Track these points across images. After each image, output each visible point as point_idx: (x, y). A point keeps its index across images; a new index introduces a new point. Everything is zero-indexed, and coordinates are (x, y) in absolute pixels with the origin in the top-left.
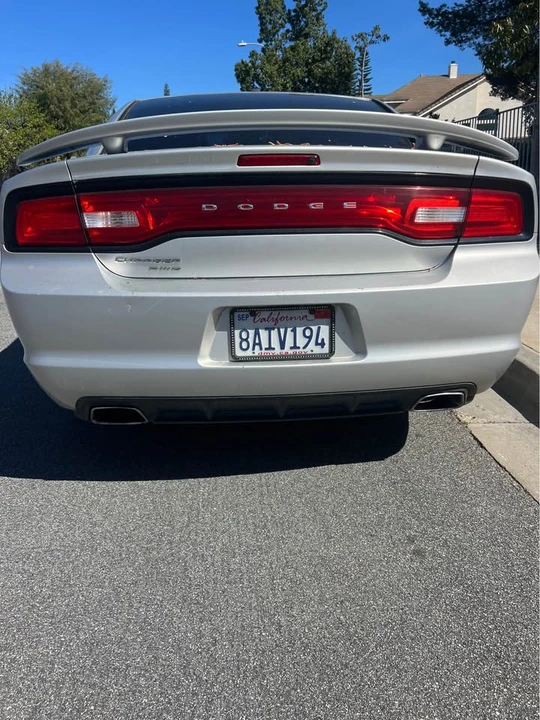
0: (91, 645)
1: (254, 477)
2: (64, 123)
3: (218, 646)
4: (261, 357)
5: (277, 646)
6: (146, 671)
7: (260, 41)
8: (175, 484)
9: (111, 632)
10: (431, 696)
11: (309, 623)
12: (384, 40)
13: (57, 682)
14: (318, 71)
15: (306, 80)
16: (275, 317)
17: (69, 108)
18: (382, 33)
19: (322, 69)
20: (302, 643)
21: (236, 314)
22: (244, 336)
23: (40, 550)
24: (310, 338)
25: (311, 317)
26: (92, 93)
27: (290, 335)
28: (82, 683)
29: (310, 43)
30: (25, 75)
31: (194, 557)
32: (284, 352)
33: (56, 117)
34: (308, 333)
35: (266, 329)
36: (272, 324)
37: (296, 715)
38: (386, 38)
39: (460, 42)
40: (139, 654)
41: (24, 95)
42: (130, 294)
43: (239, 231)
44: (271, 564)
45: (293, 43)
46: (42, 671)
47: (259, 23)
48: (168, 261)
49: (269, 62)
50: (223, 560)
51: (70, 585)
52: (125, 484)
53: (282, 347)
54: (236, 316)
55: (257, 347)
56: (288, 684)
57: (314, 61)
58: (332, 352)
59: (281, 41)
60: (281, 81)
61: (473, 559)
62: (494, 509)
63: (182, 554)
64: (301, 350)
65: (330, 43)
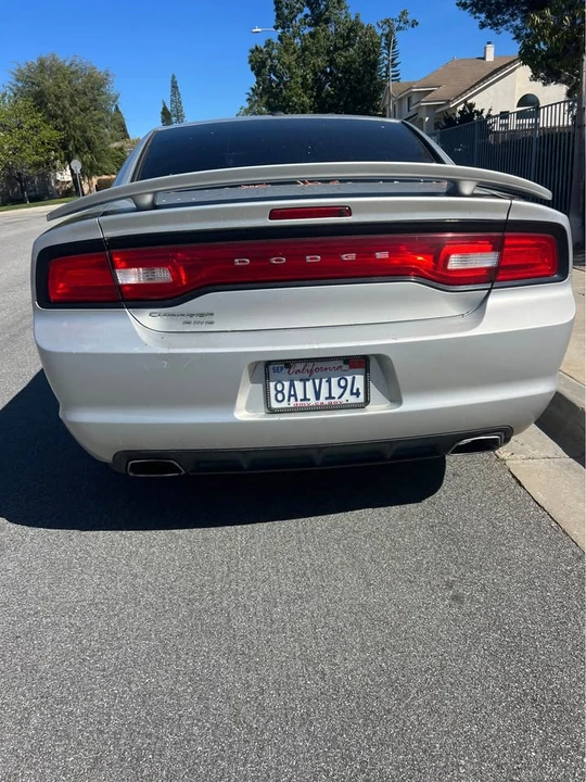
0: (144, 697)
1: (291, 523)
2: (64, 122)
3: (266, 695)
4: (296, 408)
5: (322, 693)
6: (199, 720)
7: (276, 28)
8: (212, 532)
9: (161, 683)
10: (469, 738)
11: (352, 671)
12: (413, 26)
13: (115, 733)
14: (340, 60)
15: (328, 70)
16: (310, 369)
17: (68, 106)
18: (410, 18)
19: (345, 57)
20: (346, 690)
21: (271, 367)
22: (279, 388)
23: (84, 604)
24: (345, 388)
25: (346, 367)
26: (92, 88)
27: (325, 385)
28: (139, 733)
29: (332, 29)
30: (19, 70)
31: (237, 607)
32: (319, 402)
33: (55, 117)
34: (343, 383)
35: (301, 380)
36: (306, 375)
37: (343, 759)
38: (414, 24)
39: (495, 25)
40: (191, 704)
41: (19, 93)
42: (165, 351)
43: (272, 284)
44: (312, 613)
45: (312, 30)
46: (99, 722)
47: (274, 7)
48: (202, 315)
49: (286, 51)
50: (265, 610)
51: (118, 639)
52: (162, 533)
53: (318, 397)
54: (270, 369)
55: (292, 399)
56: (334, 731)
57: (336, 48)
58: (367, 401)
59: (299, 28)
60: (300, 72)
61: (511, 604)
62: (531, 551)
63: (224, 605)
64: (336, 400)
65: (354, 28)
